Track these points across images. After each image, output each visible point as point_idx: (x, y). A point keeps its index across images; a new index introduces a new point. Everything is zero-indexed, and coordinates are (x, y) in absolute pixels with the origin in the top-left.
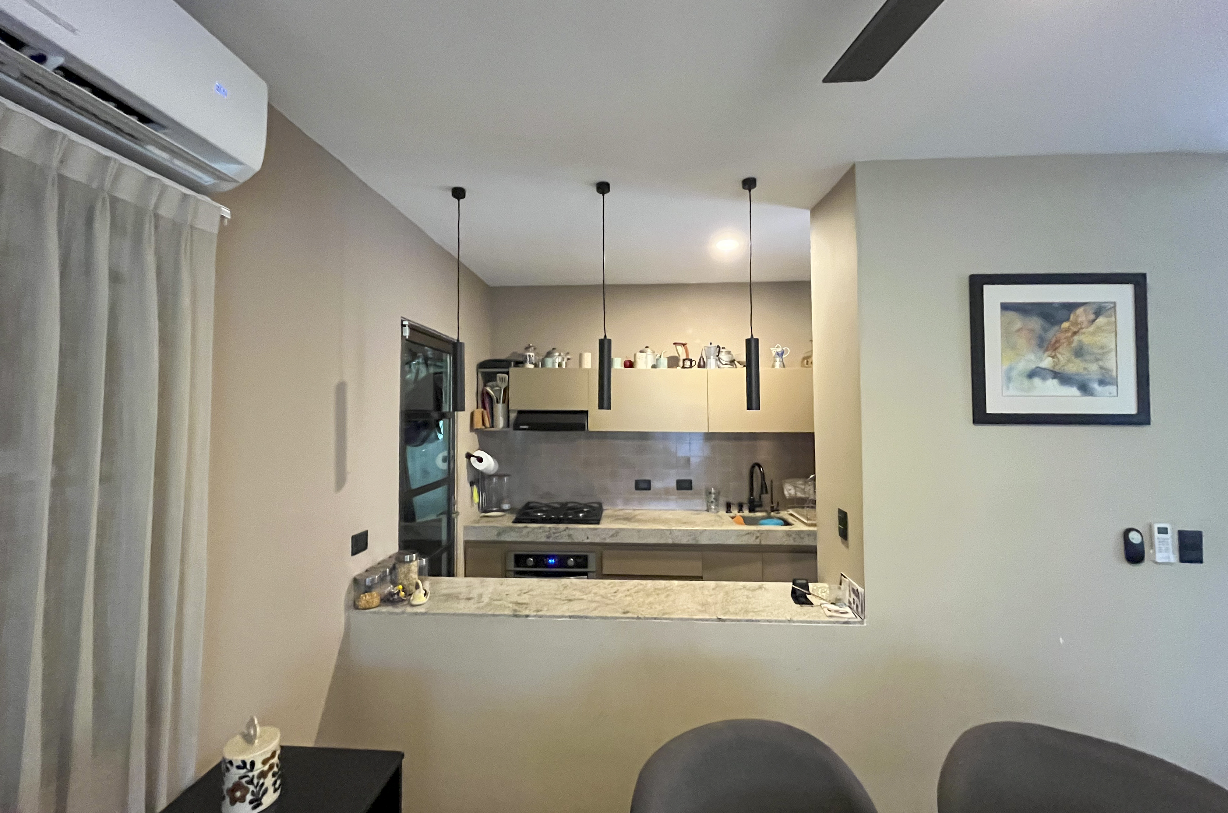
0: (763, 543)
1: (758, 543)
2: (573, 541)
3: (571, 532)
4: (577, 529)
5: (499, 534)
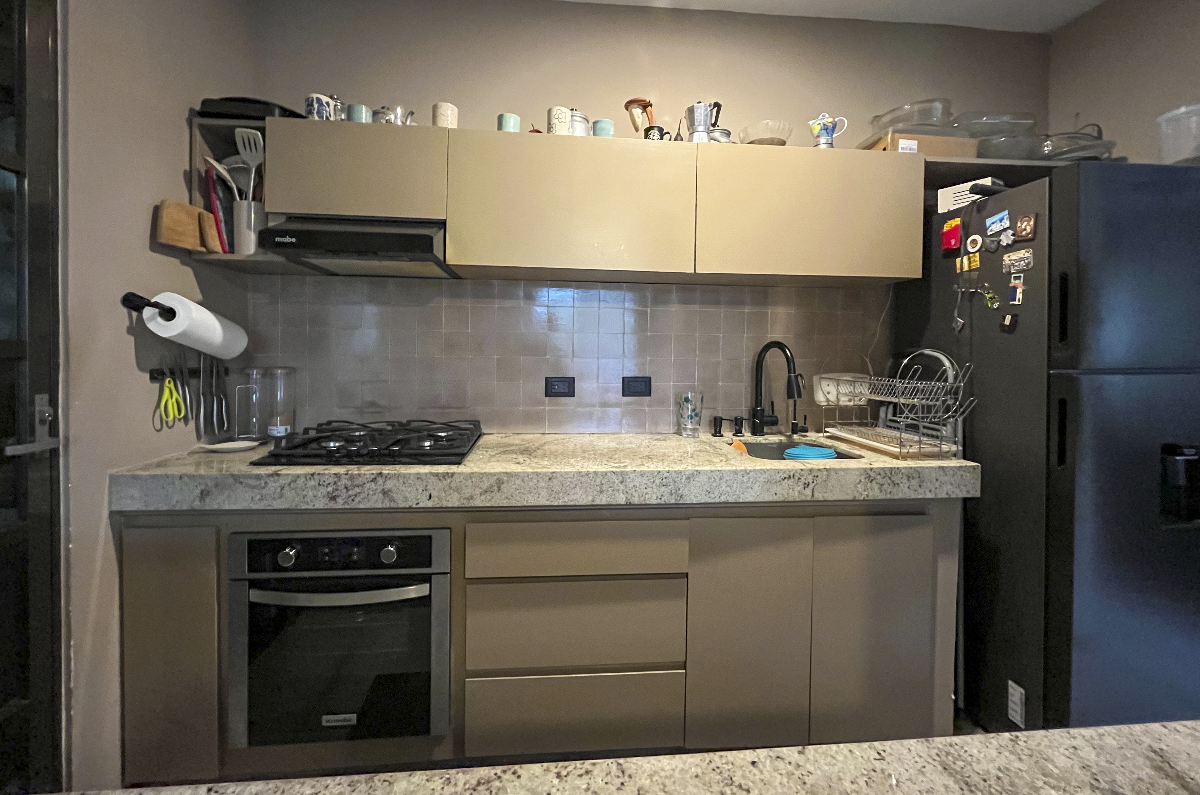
0: (819, 496)
1: (809, 498)
2: (393, 505)
3: (389, 485)
4: (404, 476)
5: (204, 495)
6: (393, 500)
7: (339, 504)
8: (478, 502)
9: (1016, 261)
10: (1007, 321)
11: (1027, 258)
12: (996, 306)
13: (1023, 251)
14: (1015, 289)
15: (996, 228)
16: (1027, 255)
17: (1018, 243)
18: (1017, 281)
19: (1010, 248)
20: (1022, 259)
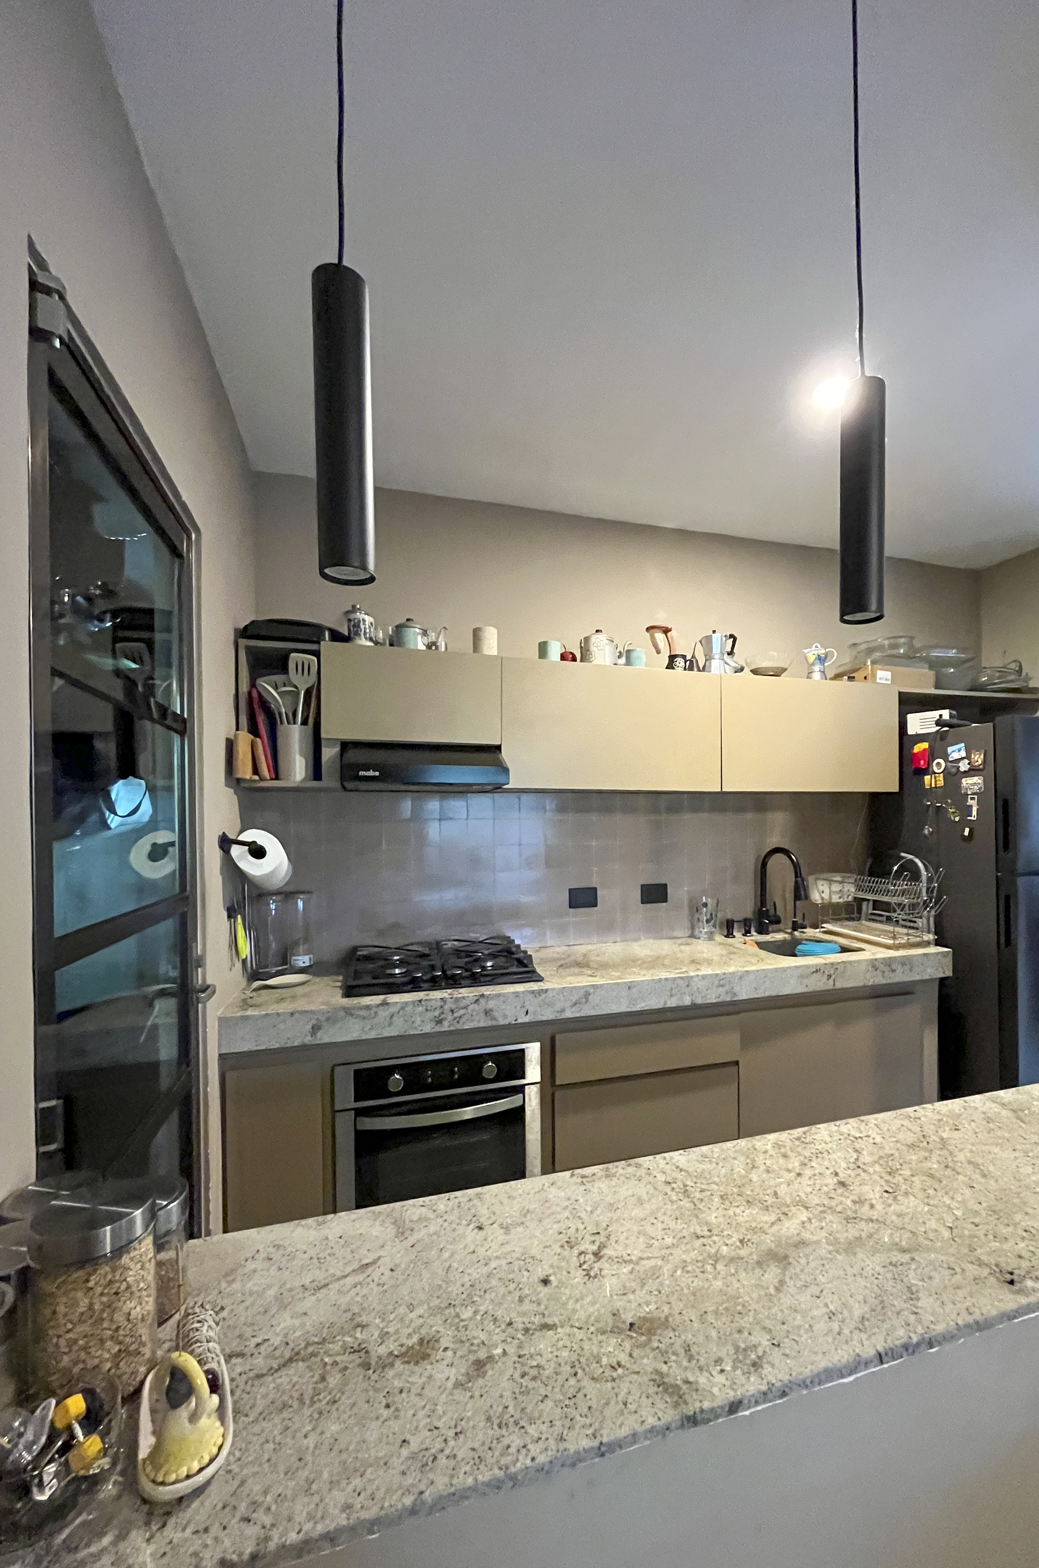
0: (839, 985)
1: (831, 987)
2: (494, 1023)
3: (491, 1004)
4: (503, 995)
5: (315, 1029)
6: (494, 1019)
7: (445, 1027)
8: (568, 1014)
9: (971, 785)
10: (966, 833)
11: (979, 784)
12: (957, 819)
13: (976, 778)
14: (971, 806)
15: (955, 756)
16: (980, 781)
17: (973, 771)
18: (972, 802)
19: (966, 774)
20: (975, 784)
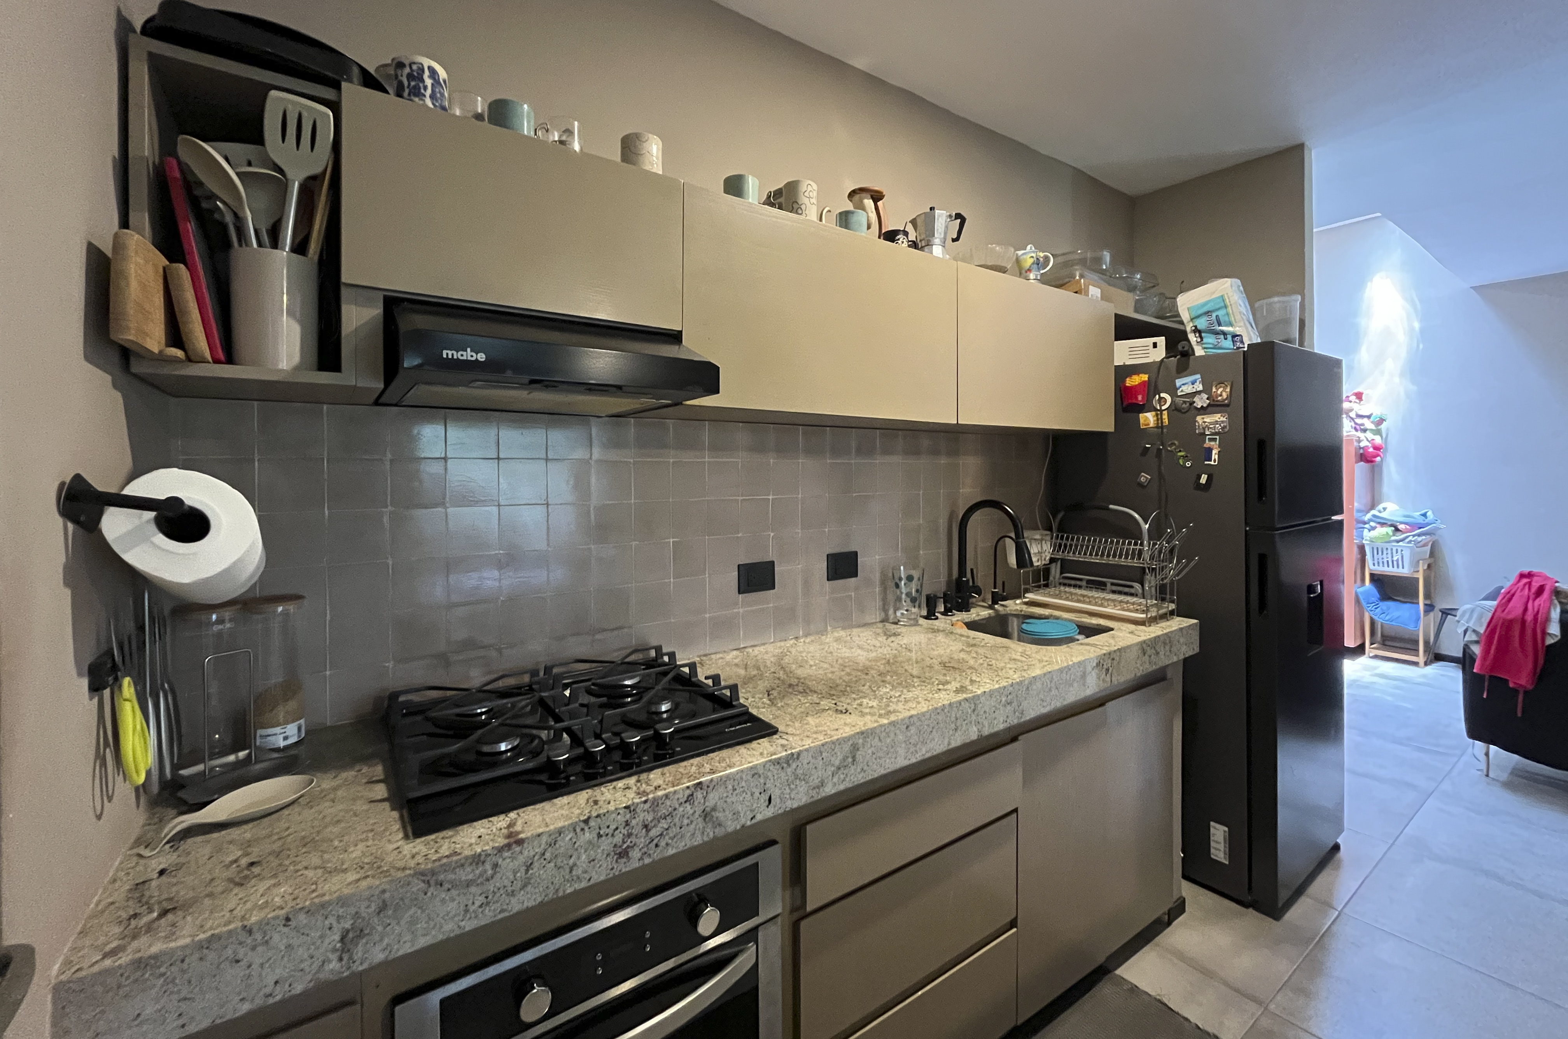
2: (720, 832)
3: (713, 798)
4: (734, 777)
5: (351, 938)
6: (719, 824)
7: (635, 861)
9: (1211, 423)
10: (1204, 479)
11: (1223, 422)
12: (1189, 464)
13: (1219, 415)
14: (1210, 450)
15: (1188, 389)
16: (1222, 419)
17: (1214, 406)
18: (1213, 443)
19: (1203, 410)
20: (1216, 422)
